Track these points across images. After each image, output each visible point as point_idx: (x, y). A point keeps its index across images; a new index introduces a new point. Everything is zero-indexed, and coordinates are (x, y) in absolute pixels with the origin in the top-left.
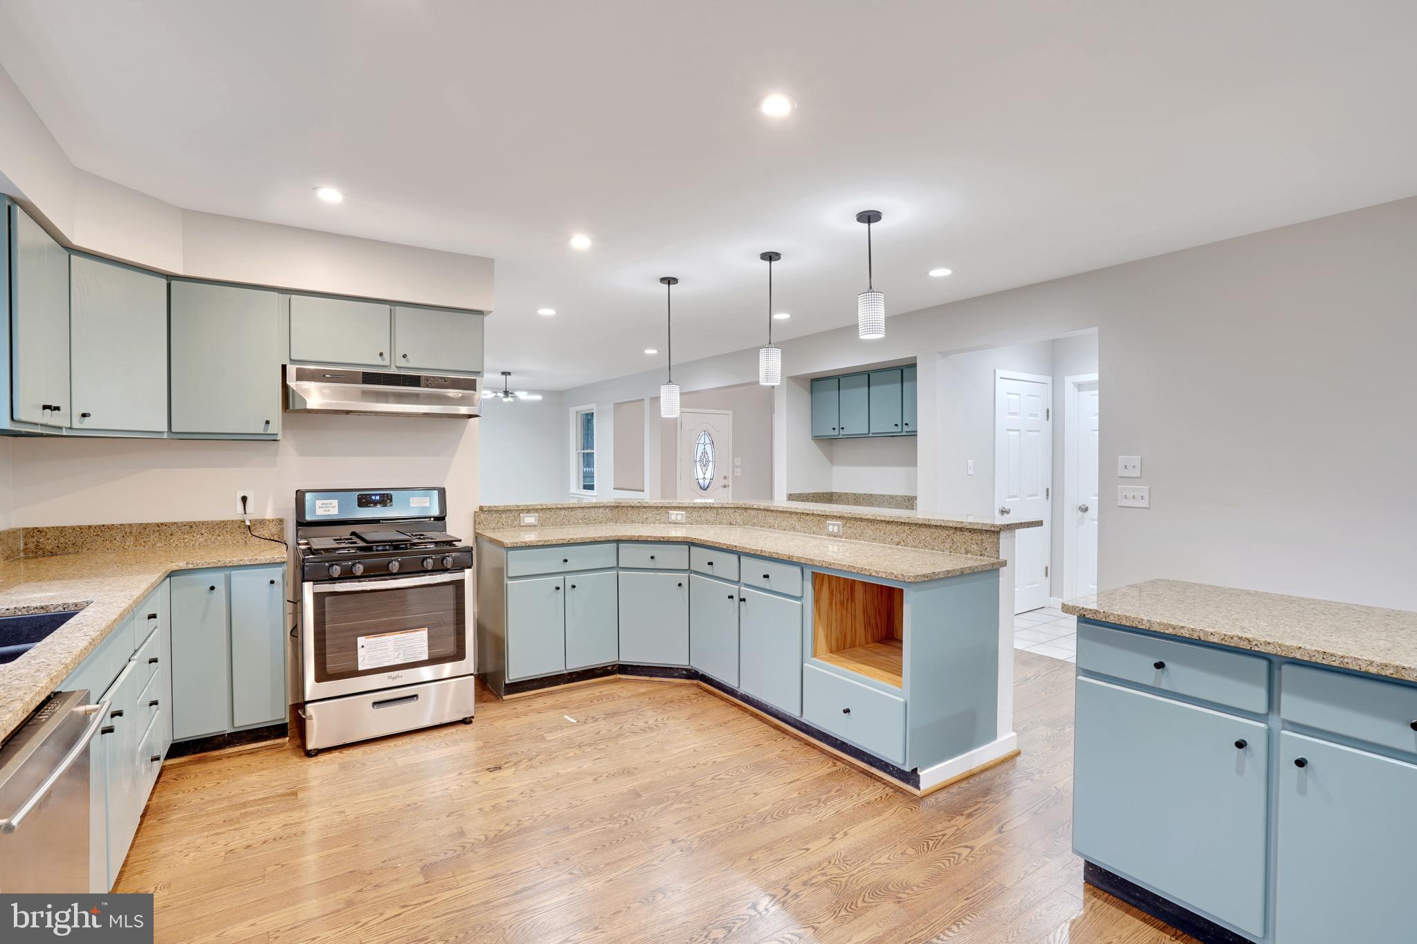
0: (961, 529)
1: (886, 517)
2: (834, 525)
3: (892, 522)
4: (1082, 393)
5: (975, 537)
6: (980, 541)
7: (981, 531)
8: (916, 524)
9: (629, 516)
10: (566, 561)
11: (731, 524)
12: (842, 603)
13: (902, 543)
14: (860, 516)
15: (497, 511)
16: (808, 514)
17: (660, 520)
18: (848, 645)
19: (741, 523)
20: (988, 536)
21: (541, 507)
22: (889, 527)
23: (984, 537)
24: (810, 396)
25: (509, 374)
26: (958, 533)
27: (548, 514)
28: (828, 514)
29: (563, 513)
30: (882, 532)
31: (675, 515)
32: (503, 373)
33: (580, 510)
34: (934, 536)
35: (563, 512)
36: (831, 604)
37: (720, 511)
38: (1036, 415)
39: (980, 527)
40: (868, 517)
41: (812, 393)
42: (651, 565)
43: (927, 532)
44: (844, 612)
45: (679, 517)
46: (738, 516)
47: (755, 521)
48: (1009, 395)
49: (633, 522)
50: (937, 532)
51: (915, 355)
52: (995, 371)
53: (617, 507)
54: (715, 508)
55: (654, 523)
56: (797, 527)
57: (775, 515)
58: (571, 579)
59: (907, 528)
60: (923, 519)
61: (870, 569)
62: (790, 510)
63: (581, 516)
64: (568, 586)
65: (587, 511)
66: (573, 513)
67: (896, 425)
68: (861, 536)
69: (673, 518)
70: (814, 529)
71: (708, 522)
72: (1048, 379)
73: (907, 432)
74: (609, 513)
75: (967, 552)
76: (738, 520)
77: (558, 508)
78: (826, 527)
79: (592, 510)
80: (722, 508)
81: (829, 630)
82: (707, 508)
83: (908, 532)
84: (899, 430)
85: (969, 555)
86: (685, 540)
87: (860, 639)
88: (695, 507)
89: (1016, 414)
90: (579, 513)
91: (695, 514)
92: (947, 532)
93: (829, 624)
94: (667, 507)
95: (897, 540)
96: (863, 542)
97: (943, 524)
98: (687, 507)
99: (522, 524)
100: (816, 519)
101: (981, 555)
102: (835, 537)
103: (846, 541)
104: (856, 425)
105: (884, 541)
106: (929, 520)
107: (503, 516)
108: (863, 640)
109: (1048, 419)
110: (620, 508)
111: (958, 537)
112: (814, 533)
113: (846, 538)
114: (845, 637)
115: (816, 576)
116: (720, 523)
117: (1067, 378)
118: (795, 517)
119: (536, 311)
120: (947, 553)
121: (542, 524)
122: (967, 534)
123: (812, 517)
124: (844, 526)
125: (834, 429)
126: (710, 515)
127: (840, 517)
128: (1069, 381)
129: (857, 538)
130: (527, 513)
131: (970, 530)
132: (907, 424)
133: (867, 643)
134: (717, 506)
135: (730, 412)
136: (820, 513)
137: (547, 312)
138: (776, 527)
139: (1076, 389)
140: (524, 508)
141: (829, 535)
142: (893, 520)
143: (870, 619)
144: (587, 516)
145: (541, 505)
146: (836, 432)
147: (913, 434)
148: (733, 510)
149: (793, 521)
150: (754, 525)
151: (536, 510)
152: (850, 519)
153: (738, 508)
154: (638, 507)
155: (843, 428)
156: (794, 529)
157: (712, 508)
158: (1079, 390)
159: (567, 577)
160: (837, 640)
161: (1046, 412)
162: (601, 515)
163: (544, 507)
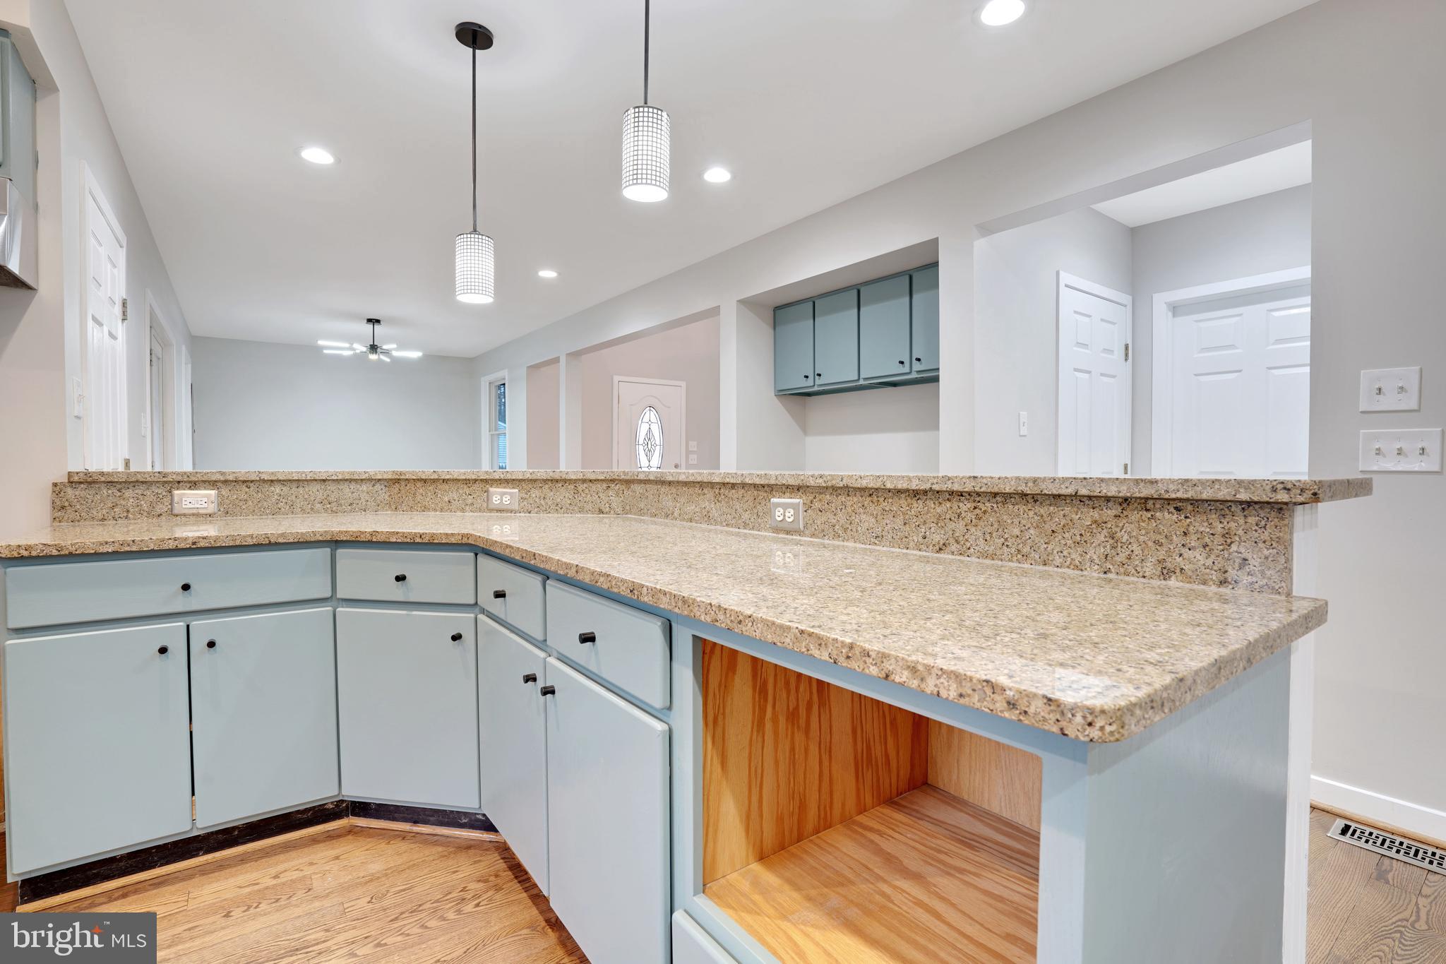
0: (1145, 503)
1: (910, 479)
2: (785, 506)
3: (925, 492)
4: (1179, 320)
5: (1198, 524)
6: (1219, 539)
7: (1223, 507)
8: (995, 495)
9: (419, 498)
10: (186, 587)
11: (601, 512)
12: (793, 716)
13: (954, 547)
14: (845, 482)
15: (110, 483)
16: (733, 486)
17: (472, 504)
18: (810, 826)
19: (619, 510)
20: (1252, 520)
21: (222, 478)
22: (918, 506)
23: (1237, 524)
24: (772, 331)
25: (378, 321)
26: (1135, 516)
27: (243, 492)
28: (773, 482)
29: (278, 491)
30: (899, 521)
31: (501, 496)
32: (369, 320)
33: (318, 486)
34: (1048, 527)
35: (277, 489)
36: (759, 724)
37: (581, 487)
38: (1110, 352)
39: (1223, 494)
40: (864, 483)
41: (775, 329)
42: (397, 593)
43: (1028, 514)
44: (799, 737)
45: (506, 500)
46: (613, 497)
47: (642, 505)
48: (1076, 315)
49: (425, 509)
50: (1060, 514)
51: (935, 237)
52: (1058, 273)
53: (397, 481)
54: (570, 481)
55: (463, 510)
56: (714, 513)
57: (674, 490)
58: (203, 628)
59: (966, 506)
60: (1018, 478)
61: (884, 656)
62: (699, 479)
63: (320, 496)
64: (198, 644)
65: (332, 487)
66: (301, 490)
67: (902, 363)
68: (847, 531)
69: (496, 500)
70: (746, 516)
71: (558, 508)
72: (1126, 299)
73: (918, 372)
74: (382, 493)
75: (1166, 573)
76: (614, 505)
77: (264, 481)
78: (769, 513)
79: (345, 487)
80: (584, 481)
81: (755, 799)
82: (557, 481)
83: (970, 516)
84: (907, 369)
85: (1173, 582)
86: (465, 540)
87: (843, 805)
88: (535, 481)
89: (1085, 346)
90: (315, 491)
91: (535, 493)
92: (1096, 514)
93: (755, 778)
94: (486, 481)
95: (937, 538)
96: (851, 544)
97: (1083, 492)
98: (520, 481)
99: (176, 512)
100: (752, 493)
101: (1223, 582)
102: (788, 533)
103: (811, 544)
104: (839, 370)
105: (904, 542)
106: (1035, 481)
107: (128, 493)
108: (851, 804)
109: (1126, 360)
110: (403, 483)
111: (1133, 526)
112: (745, 525)
113: (813, 535)
114: (803, 807)
115: (705, 651)
116: (581, 510)
117: (1156, 297)
118: (709, 493)
119: (297, 152)
120: (1093, 573)
121: (226, 510)
122: (1167, 517)
123: (741, 492)
124: (808, 507)
125: (807, 377)
126: (563, 495)
127: (799, 488)
128: (1161, 301)
129: (837, 536)
130: (190, 488)
131: (1178, 505)
132: (918, 360)
133: (862, 810)
134: (573, 477)
135: (683, 384)
136: (757, 481)
137: (317, 156)
138: (676, 514)
139: (1170, 314)
140: (180, 478)
141: (777, 530)
142: (927, 486)
143: (869, 748)
144: (332, 498)
145: (222, 474)
146: (810, 382)
147: (932, 379)
148: (605, 485)
149: (706, 502)
150: (641, 512)
151: (212, 484)
152: (822, 490)
153: (613, 481)
154: (434, 481)
155: (819, 375)
156: (708, 518)
157: (565, 481)
158: (1174, 315)
159: (194, 624)
160: (780, 819)
161: (1124, 349)
162: (364, 496)
163: (231, 478)
